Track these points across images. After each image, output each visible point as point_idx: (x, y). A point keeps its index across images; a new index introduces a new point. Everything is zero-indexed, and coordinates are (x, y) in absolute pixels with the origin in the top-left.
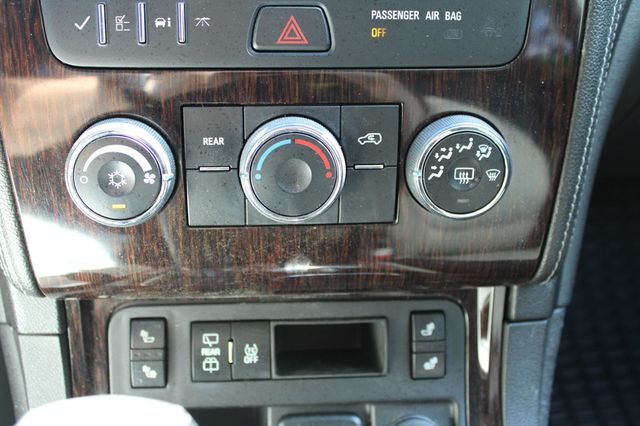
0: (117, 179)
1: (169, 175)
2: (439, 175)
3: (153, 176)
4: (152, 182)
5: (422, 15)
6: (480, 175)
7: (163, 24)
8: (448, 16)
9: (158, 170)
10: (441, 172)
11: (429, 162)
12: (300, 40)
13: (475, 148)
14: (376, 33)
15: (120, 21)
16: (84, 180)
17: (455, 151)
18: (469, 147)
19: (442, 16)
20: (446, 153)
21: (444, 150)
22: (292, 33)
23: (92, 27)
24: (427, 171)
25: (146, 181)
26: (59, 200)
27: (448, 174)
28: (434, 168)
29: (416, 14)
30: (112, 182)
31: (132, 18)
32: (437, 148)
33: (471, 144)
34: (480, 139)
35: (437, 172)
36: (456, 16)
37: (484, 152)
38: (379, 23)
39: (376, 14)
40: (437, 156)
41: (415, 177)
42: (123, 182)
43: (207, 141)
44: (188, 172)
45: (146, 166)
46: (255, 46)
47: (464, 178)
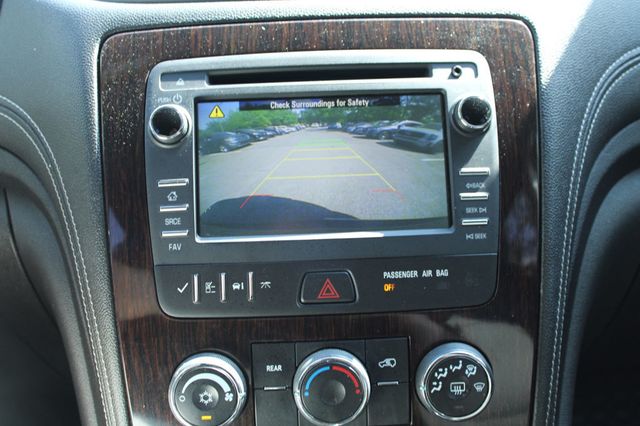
0: (206, 398)
1: (242, 395)
2: (439, 389)
3: (232, 395)
4: (231, 400)
5: (420, 273)
6: (470, 388)
7: (238, 287)
8: (439, 273)
9: (234, 391)
10: (440, 387)
11: (431, 379)
12: (335, 294)
13: (464, 368)
14: (388, 288)
15: (208, 286)
16: (182, 399)
17: (449, 371)
18: (459, 368)
19: (434, 273)
20: (443, 372)
21: (441, 370)
22: (328, 291)
23: (190, 289)
24: (430, 387)
25: (226, 399)
26: (162, 413)
27: (446, 387)
28: (435, 383)
29: (416, 273)
30: (202, 400)
31: (217, 284)
32: (435, 369)
33: (461, 365)
34: (467, 361)
35: (437, 386)
36: (444, 273)
37: (471, 371)
38: (389, 281)
39: (386, 275)
40: (436, 374)
41: (422, 389)
42: (210, 400)
43: (269, 368)
44: (256, 391)
45: (226, 388)
46: (302, 300)
47: (458, 391)
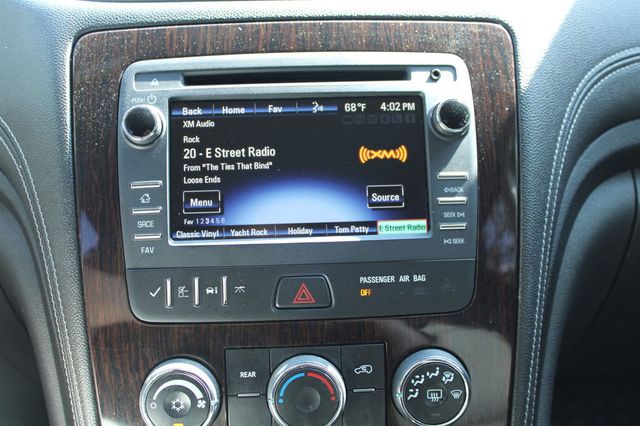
0: (178, 405)
1: (215, 401)
2: (415, 396)
3: (204, 402)
4: (204, 406)
5: (397, 279)
6: (447, 396)
7: (212, 291)
8: (416, 278)
9: (207, 397)
10: (417, 394)
11: (408, 385)
12: (310, 300)
13: (441, 375)
14: (364, 293)
15: (182, 290)
16: (154, 406)
17: (426, 377)
18: (436, 374)
19: (411, 278)
20: (420, 379)
21: (418, 377)
22: (304, 296)
23: (163, 293)
24: (406, 394)
25: (199, 406)
26: (133, 420)
27: (422, 395)
28: (412, 390)
29: (393, 278)
30: (174, 407)
31: (190, 288)
32: (412, 376)
33: (438, 372)
34: (445, 367)
35: (413, 393)
36: (422, 278)
37: (448, 377)
38: (366, 286)
39: (363, 280)
40: (413, 381)
41: (399, 396)
42: (182, 407)
43: (243, 374)
44: (230, 399)
45: (199, 394)
46: (277, 305)
47: (435, 398)
